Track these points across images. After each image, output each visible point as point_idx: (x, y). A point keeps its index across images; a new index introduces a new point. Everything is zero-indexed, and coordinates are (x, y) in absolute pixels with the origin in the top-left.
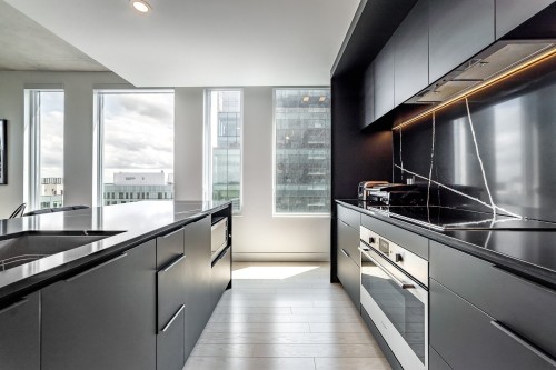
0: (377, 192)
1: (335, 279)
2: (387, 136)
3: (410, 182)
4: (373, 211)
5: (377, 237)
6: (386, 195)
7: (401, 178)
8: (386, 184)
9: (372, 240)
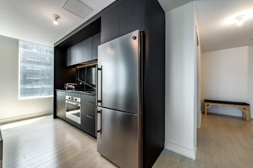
0: (71, 86)
1: (55, 117)
2: (74, 69)
3: (81, 83)
4: (70, 91)
5: (71, 97)
6: (74, 87)
7: (78, 82)
8: (74, 84)
9: (69, 98)
